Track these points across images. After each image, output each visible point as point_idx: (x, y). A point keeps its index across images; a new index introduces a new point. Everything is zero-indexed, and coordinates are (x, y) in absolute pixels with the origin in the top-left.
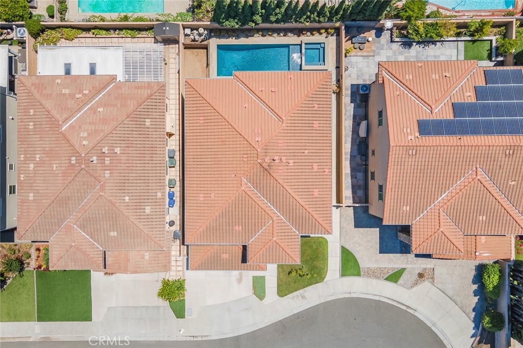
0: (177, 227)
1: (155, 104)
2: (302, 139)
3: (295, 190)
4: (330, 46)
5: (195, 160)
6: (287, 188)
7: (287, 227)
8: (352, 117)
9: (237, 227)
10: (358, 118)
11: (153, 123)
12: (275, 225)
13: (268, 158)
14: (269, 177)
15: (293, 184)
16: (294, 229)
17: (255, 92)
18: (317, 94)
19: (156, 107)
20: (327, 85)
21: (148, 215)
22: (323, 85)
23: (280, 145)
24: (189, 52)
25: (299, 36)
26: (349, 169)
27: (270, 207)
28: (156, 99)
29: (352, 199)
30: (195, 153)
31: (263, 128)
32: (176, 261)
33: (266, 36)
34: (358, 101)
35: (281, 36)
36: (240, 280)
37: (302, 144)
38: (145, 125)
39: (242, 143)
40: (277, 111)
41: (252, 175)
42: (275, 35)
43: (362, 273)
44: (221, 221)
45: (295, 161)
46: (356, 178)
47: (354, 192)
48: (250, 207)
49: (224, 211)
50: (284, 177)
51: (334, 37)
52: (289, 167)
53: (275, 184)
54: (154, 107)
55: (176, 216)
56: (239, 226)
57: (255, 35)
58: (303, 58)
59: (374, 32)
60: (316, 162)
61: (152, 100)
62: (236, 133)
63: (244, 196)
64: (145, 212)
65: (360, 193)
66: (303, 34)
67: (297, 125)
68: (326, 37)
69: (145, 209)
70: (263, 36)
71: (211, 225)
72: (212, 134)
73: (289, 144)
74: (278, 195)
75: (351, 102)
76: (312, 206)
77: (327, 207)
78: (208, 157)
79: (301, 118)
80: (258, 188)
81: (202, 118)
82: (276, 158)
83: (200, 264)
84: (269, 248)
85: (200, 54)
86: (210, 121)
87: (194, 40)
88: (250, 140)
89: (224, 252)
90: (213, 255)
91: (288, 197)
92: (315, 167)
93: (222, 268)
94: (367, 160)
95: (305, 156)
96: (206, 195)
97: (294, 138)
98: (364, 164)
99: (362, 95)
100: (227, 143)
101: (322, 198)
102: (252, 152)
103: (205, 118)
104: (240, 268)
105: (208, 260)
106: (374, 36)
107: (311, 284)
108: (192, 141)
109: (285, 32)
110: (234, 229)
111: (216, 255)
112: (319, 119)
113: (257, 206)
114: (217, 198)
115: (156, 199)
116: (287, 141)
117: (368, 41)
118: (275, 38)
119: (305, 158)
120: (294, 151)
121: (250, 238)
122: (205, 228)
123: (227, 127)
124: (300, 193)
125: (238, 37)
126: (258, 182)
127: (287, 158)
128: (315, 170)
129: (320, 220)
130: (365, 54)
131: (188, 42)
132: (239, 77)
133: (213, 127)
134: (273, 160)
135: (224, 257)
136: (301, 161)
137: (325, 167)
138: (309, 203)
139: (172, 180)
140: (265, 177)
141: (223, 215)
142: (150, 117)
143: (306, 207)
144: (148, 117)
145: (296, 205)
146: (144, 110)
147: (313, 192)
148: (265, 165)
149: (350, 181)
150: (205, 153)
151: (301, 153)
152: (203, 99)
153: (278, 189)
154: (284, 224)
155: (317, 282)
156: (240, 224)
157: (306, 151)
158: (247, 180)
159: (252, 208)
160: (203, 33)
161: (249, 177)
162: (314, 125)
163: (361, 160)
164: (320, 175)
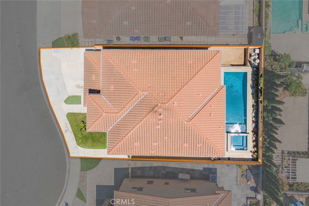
0: (115, 42)
1: (203, 29)
2: (175, 135)
3: (138, 129)
4: (245, 154)
5: (161, 57)
6: (140, 124)
7: (112, 123)
8: (193, 168)
9: (113, 87)
10: (192, 172)
11: (189, 28)
12: (114, 115)
13: (161, 111)
14: (148, 111)
15: (143, 128)
16: (111, 128)
17: (211, 101)
18: (208, 146)
19: (200, 29)
20: (215, 153)
21: (122, 23)
22: (215, 151)
23: (171, 119)
24: (242, 52)
25: (253, 131)
26: (156, 166)
27: (127, 111)
28: (206, 29)
29: (135, 167)
30: (166, 57)
31: (184, 107)
32: (92, 42)
33: (253, 107)
34: (204, 173)
35: (252, 119)
36: (78, 86)
37: (171, 135)
38: (187, 21)
39: (173, 92)
40: (196, 117)
41: (149, 99)
42: (254, 115)
43: (83, 172)
44: (117, 76)
45: (160, 130)
46: (149, 170)
47: (139, 168)
48: (127, 97)
49: (124, 78)
50: (148, 122)
51: (251, 157)
52: (155, 126)
53: (143, 115)
54: (200, 28)
55: (124, 42)
56: (114, 88)
57: (253, 100)
58: (236, 135)
59: (255, 185)
60: (159, 145)
61: (205, 26)
62: (180, 87)
63: (135, 92)
64: (124, 21)
65: (139, 173)
66: (254, 135)
67: (186, 131)
68: (251, 151)
69: (126, 21)
70: (253, 106)
71: (114, 69)
72: (180, 70)
73: (172, 126)
74: (135, 117)
75: (204, 168)
76: (127, 141)
77: (126, 152)
78: (164, 67)
79: (190, 135)
80: (140, 103)
81: (192, 63)
82: (162, 116)
83: (88, 60)
84: (98, 110)
85: (240, 59)
86: (190, 68)
87: (250, 56)
88: (175, 98)
89: (97, 77)
90: (94, 68)
91: (134, 124)
92: (155, 144)
93: (86, 75)
94: (163, 178)
95: (163, 137)
96: (136, 65)
97: (176, 130)
98: (160, 176)
99: (209, 176)
100: (173, 81)
101: (133, 148)
102: (166, 99)
103: (192, 65)
104: (86, 87)
105: (91, 65)
106: (252, 185)
107: (75, 136)
108: (176, 55)
109: (255, 121)
110: (112, 85)
111: (94, 71)
112: (190, 147)
113: (127, 102)
114: (133, 73)
115: (134, 29)
116: (174, 124)
117: (248, 181)
118: (251, 114)
119: (162, 137)
120: (167, 129)
121: (106, 96)
122: (113, 64)
123: (185, 81)
124: (136, 133)
125: (252, 87)
126: (144, 103)
127: (162, 124)
128: (153, 144)
129: (117, 146)
130: (238, 179)
131: (249, 51)
132: (222, 90)
133: (185, 70)
134: (160, 114)
135: (93, 77)
136: (160, 134)
137: (155, 151)
138: (129, 139)
139: (149, 39)
140: (148, 108)
141: (121, 77)
142: (193, 25)
143: (127, 137)
144: (193, 23)
145: (128, 130)
146: (198, 21)
147: (138, 142)
148: (156, 109)
149: (148, 166)
150: (166, 65)
151: (165, 134)
152: (206, 63)
153: (139, 117)
154: (114, 121)
155: (77, 141)
156: (115, 89)
157: (166, 138)
158: (146, 95)
159: (126, 98)
160: (256, 62)
161: (148, 96)
162: (185, 144)
163: (163, 174)
164: (149, 147)
